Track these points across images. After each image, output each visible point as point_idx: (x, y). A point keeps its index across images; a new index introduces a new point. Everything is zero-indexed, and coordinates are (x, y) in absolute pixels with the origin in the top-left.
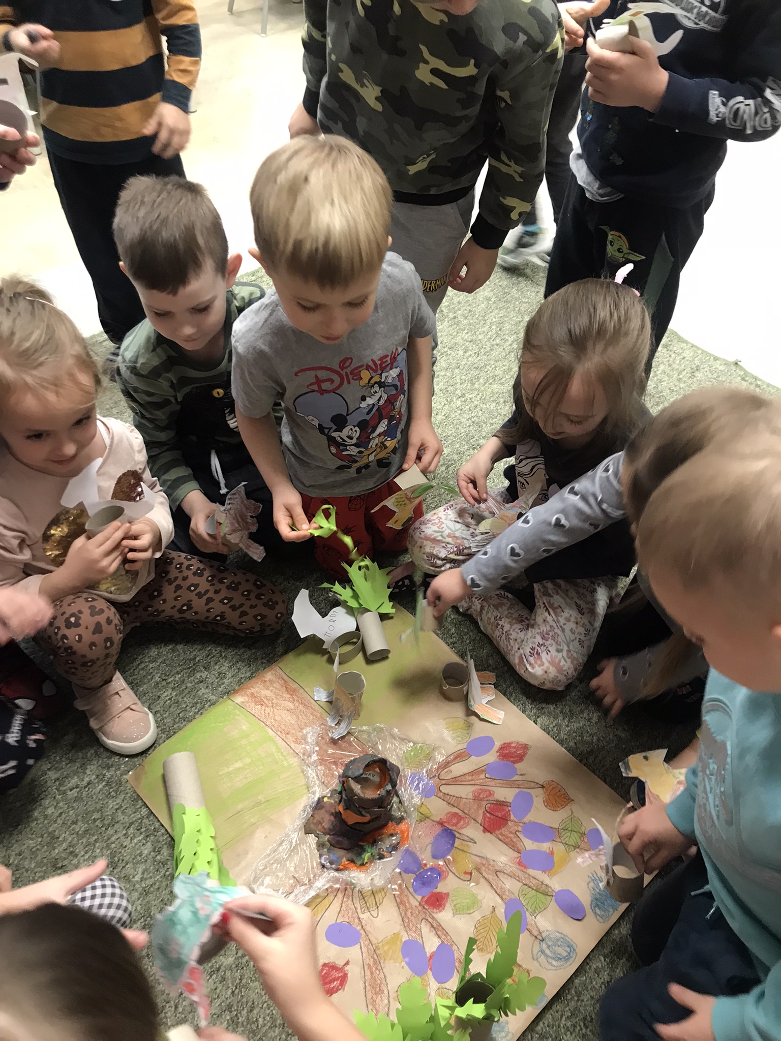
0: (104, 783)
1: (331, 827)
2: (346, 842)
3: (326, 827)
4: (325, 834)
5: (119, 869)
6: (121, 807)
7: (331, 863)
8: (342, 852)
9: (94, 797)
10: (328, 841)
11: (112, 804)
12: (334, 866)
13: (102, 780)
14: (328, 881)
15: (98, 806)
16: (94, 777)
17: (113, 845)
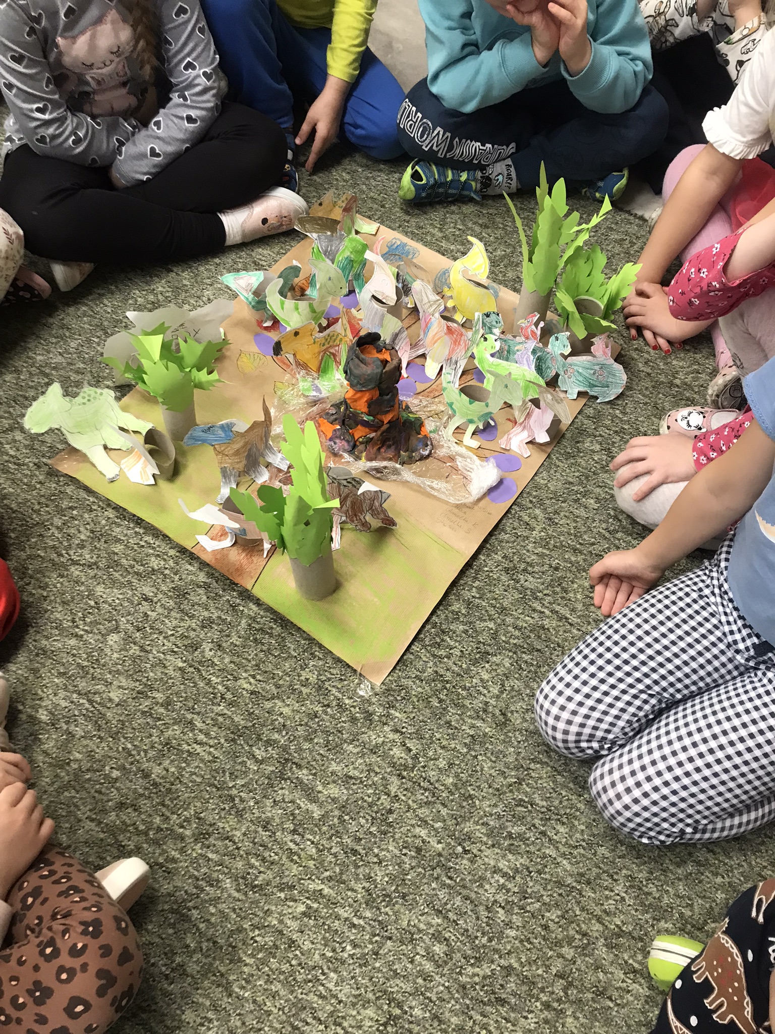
8: (414, 439)
9: (412, 715)
10: (405, 452)
15: (422, 705)
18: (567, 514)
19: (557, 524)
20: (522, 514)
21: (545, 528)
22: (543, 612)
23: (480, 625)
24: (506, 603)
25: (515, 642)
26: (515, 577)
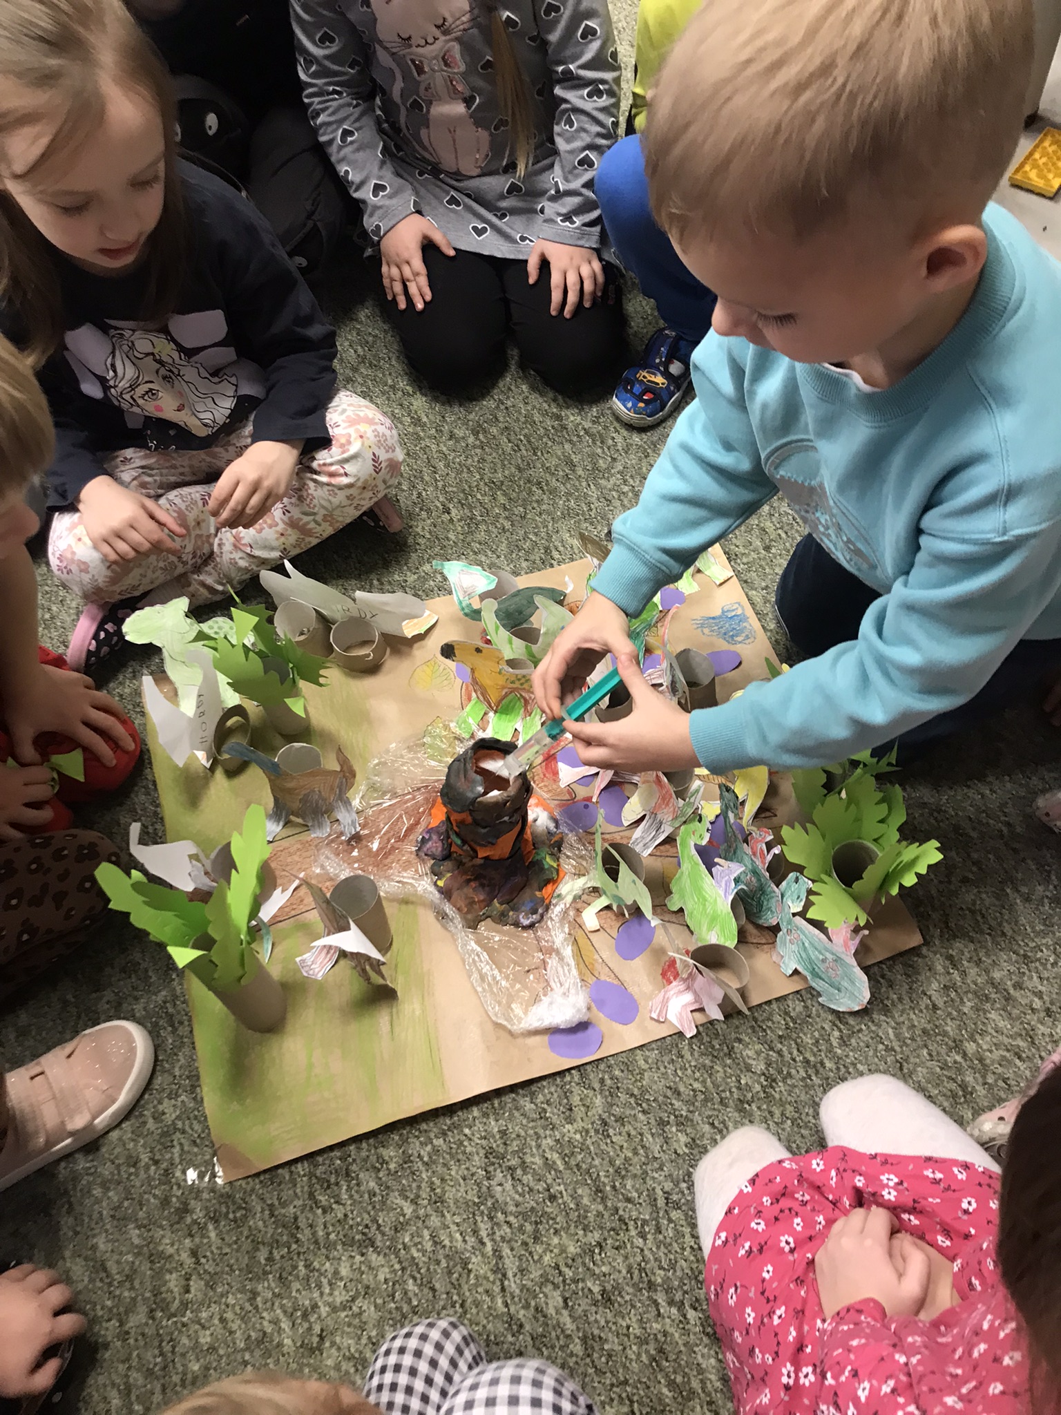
1: (487, 889)
2: (518, 879)
4: (489, 904)
6: (272, 1205)
7: (534, 912)
8: (526, 894)
10: (501, 904)
11: (257, 1221)
18: (633, 1133)
19: (609, 1136)
20: (576, 1090)
21: (587, 1131)
22: (483, 1244)
23: (396, 1200)
24: (450, 1195)
25: (416, 1255)
26: (491, 1169)
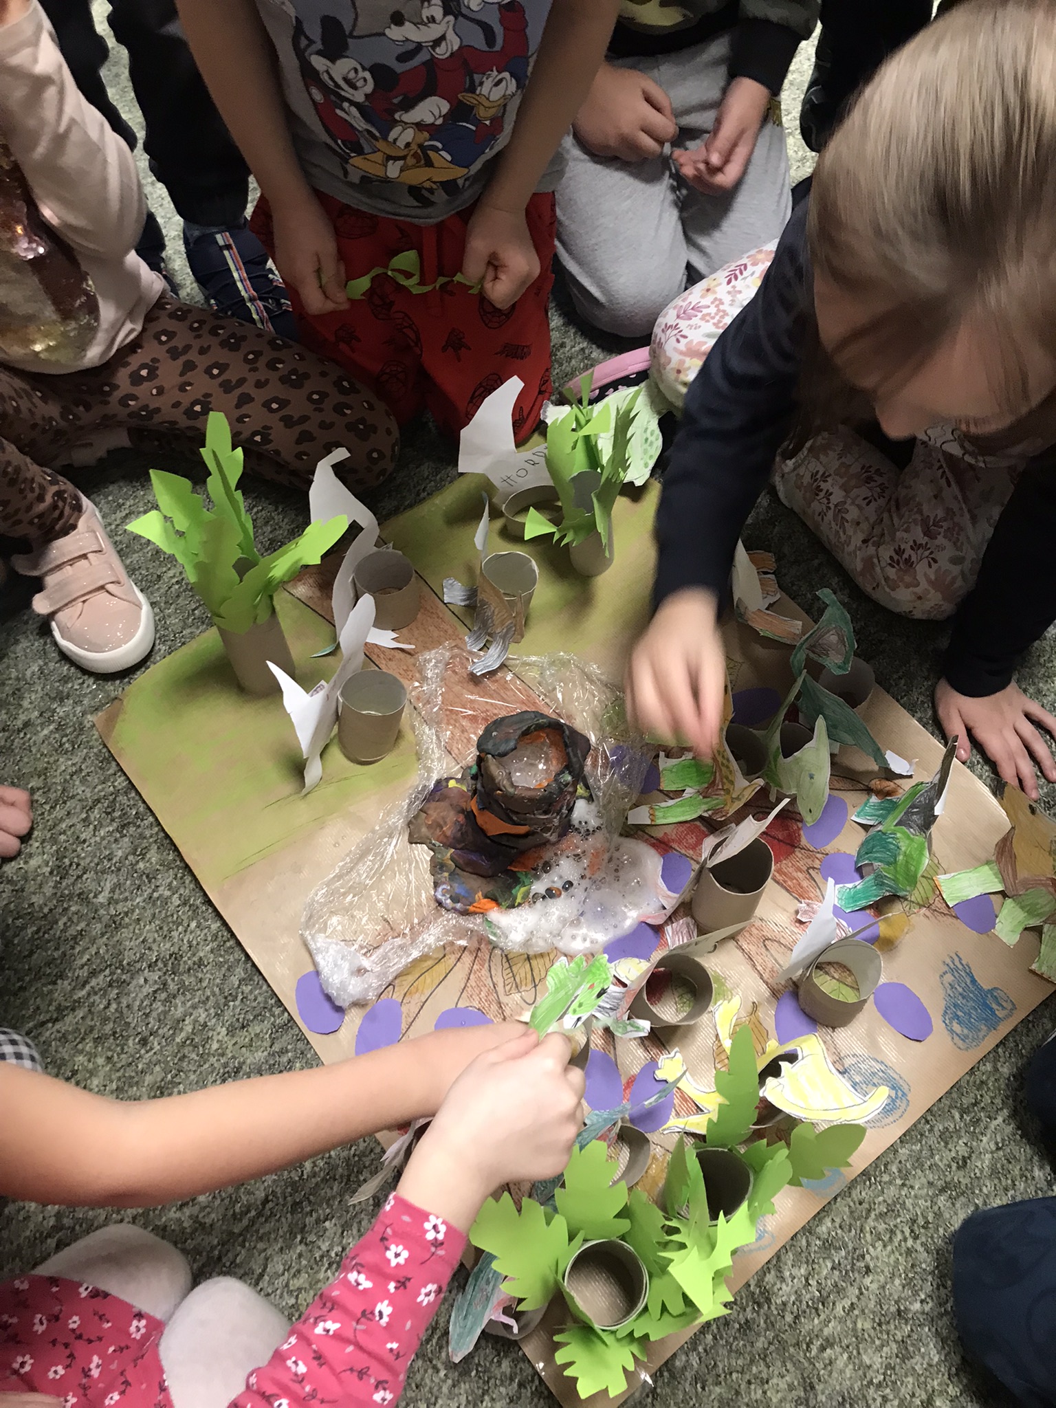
0: (51, 727)
1: (459, 834)
2: (484, 863)
3: (449, 833)
4: (447, 846)
5: (72, 879)
6: (81, 770)
7: (455, 899)
8: (475, 882)
9: (34, 750)
10: (452, 859)
11: (64, 764)
12: (458, 906)
13: (50, 721)
14: (446, 933)
15: (41, 765)
16: (36, 713)
17: (63, 837)
